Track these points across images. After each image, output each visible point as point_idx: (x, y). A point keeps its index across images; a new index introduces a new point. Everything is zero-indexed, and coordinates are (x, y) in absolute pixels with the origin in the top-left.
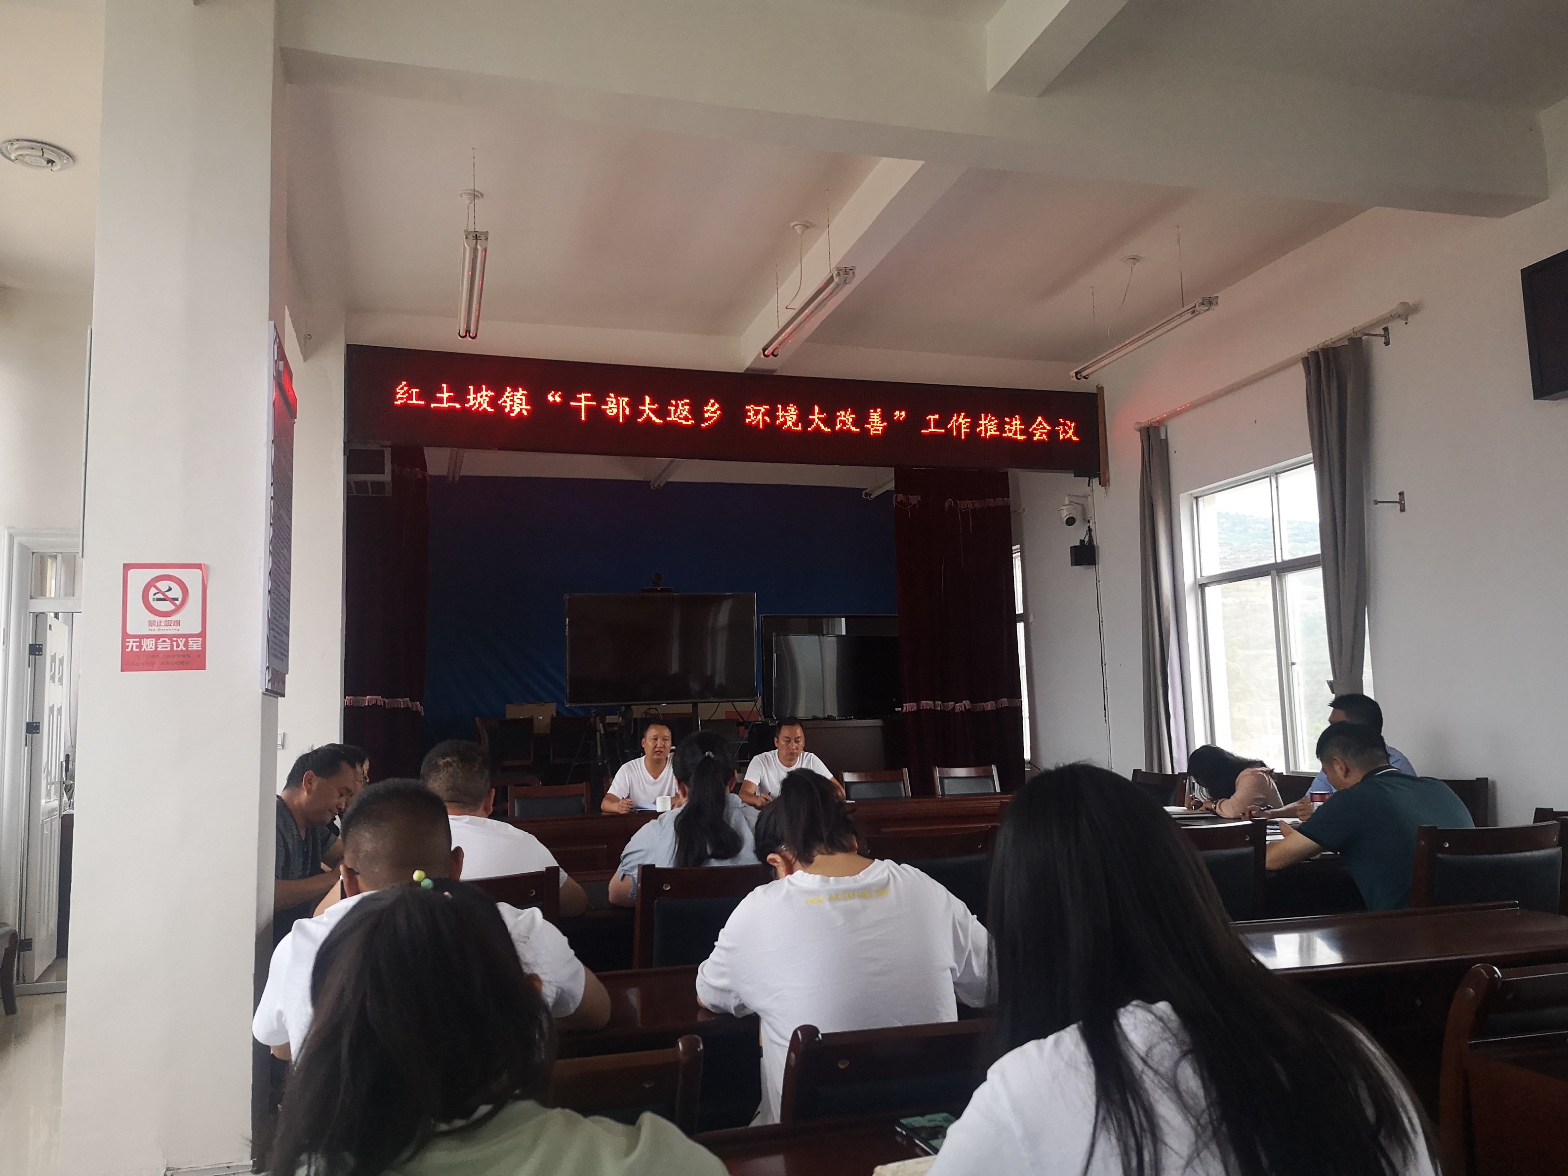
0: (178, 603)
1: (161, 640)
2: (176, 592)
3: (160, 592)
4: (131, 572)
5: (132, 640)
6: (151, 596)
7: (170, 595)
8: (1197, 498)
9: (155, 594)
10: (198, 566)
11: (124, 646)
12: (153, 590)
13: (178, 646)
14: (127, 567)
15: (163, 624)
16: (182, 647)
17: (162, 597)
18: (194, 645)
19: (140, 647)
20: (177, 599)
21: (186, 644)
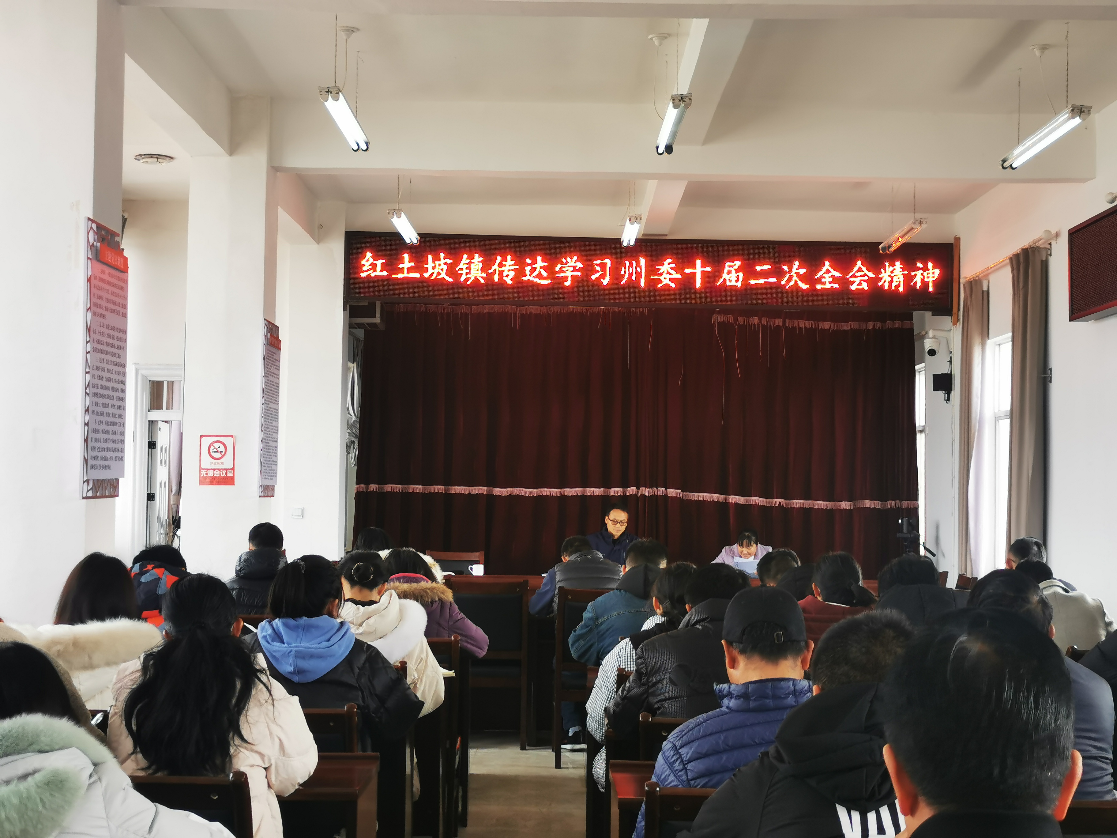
0: (223, 454)
1: (216, 471)
2: (222, 449)
3: (215, 448)
4: (203, 439)
5: (203, 471)
6: (211, 450)
7: (219, 450)
8: (999, 345)
9: (213, 449)
10: (231, 436)
11: (200, 474)
12: (212, 448)
13: (223, 474)
14: (201, 436)
15: (216, 464)
17: (216, 451)
18: (230, 474)
19: (207, 474)
20: (222, 452)
21: (226, 473)
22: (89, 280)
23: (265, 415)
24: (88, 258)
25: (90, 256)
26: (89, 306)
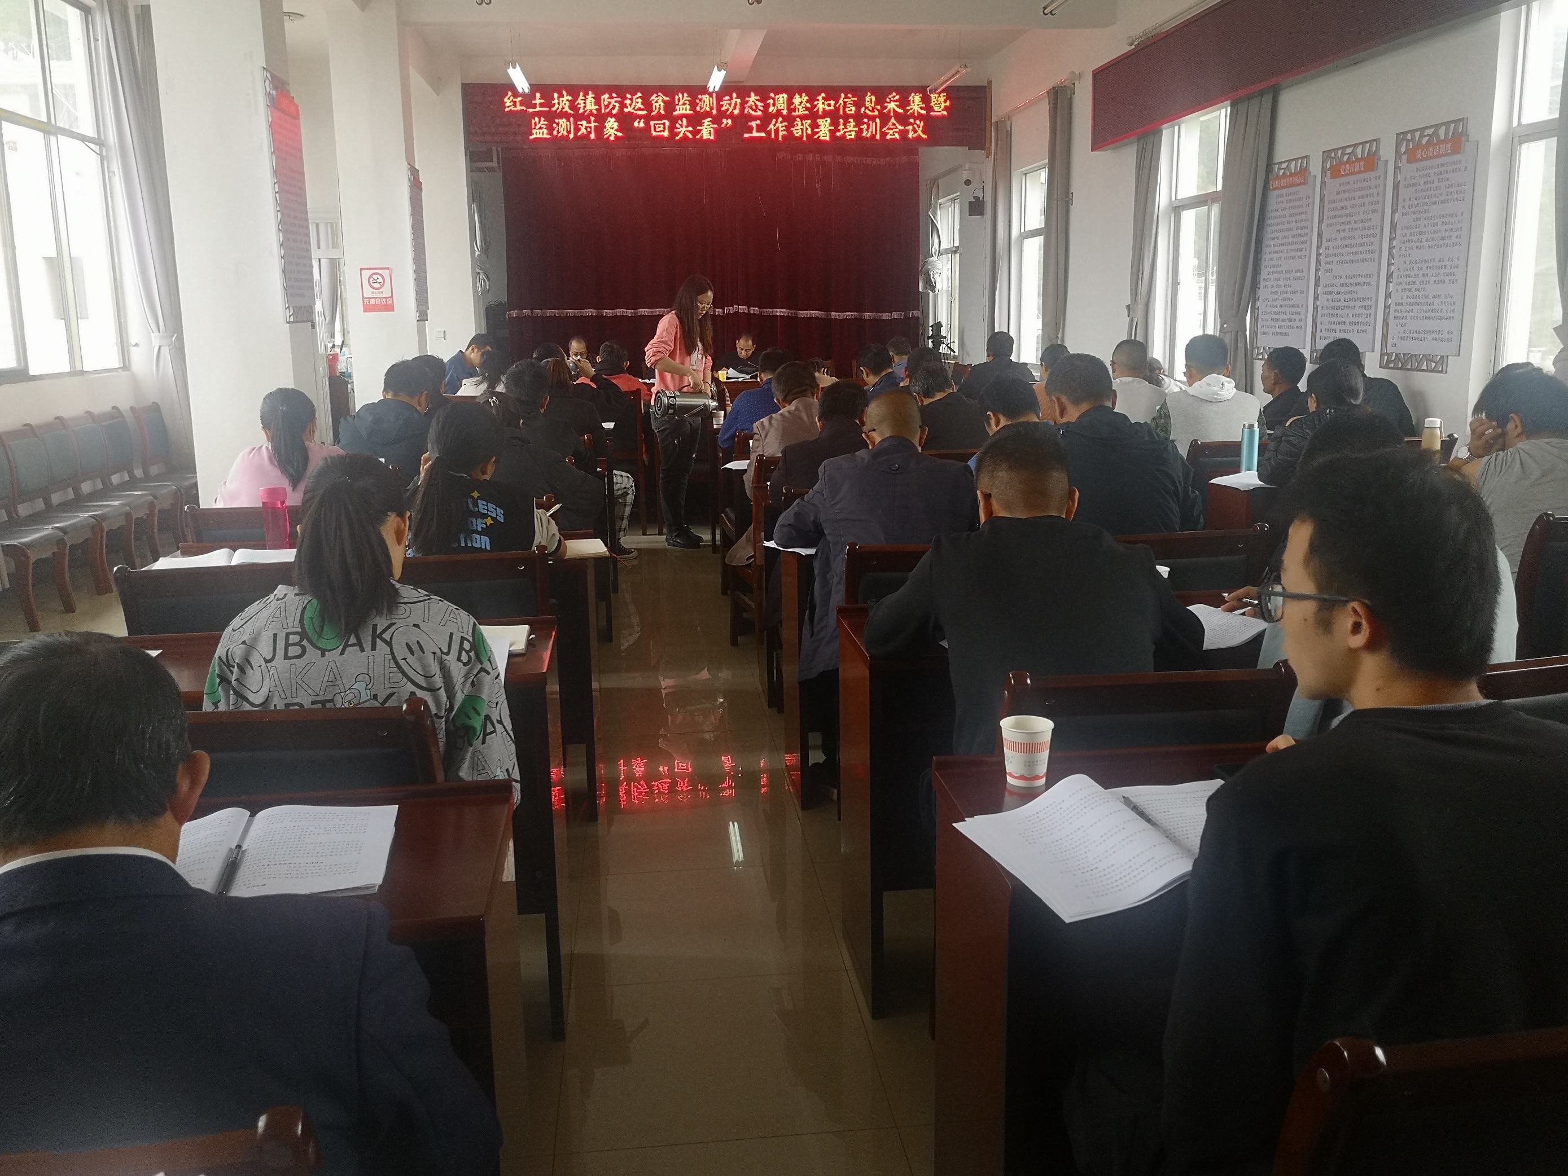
0: (381, 284)
1: (377, 299)
2: (380, 280)
3: (374, 279)
4: (363, 272)
5: (366, 300)
6: (371, 282)
7: (378, 281)
8: (1026, 174)
9: (373, 281)
10: (388, 268)
11: (364, 302)
12: (372, 279)
13: (383, 302)
14: (361, 269)
15: (377, 293)
16: (385, 302)
17: (376, 282)
18: (389, 301)
19: (369, 302)
20: (381, 282)
21: (386, 301)
22: (270, 126)
23: (415, 249)
24: (267, 105)
25: (269, 104)
26: (272, 150)
